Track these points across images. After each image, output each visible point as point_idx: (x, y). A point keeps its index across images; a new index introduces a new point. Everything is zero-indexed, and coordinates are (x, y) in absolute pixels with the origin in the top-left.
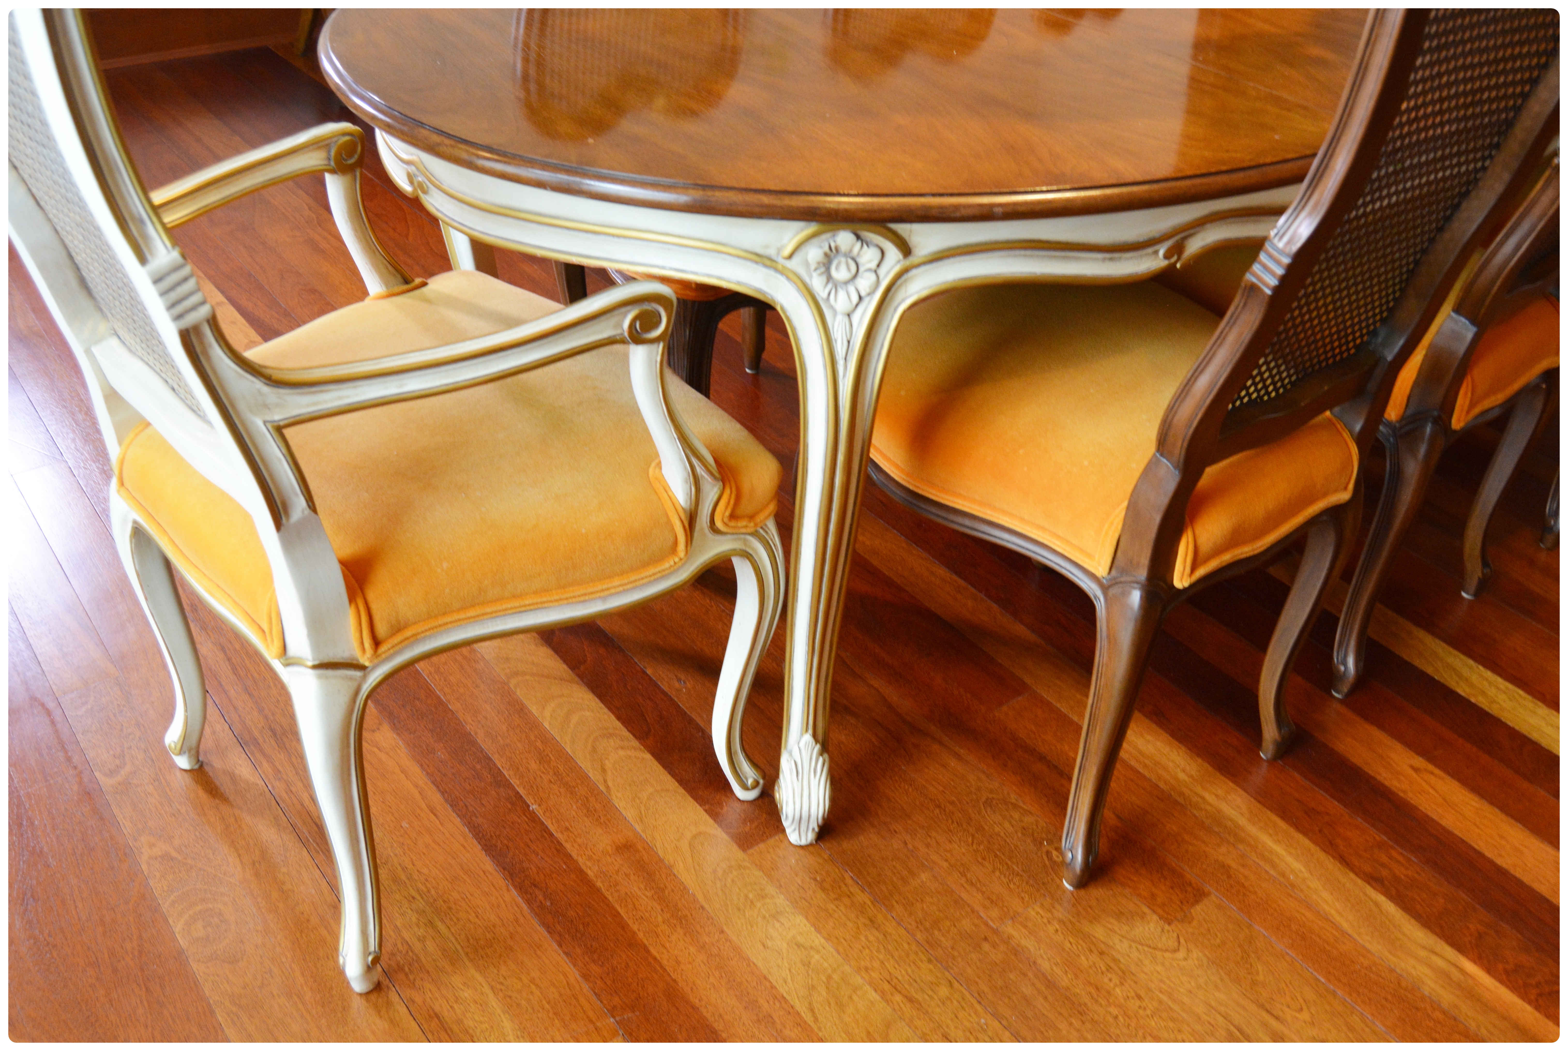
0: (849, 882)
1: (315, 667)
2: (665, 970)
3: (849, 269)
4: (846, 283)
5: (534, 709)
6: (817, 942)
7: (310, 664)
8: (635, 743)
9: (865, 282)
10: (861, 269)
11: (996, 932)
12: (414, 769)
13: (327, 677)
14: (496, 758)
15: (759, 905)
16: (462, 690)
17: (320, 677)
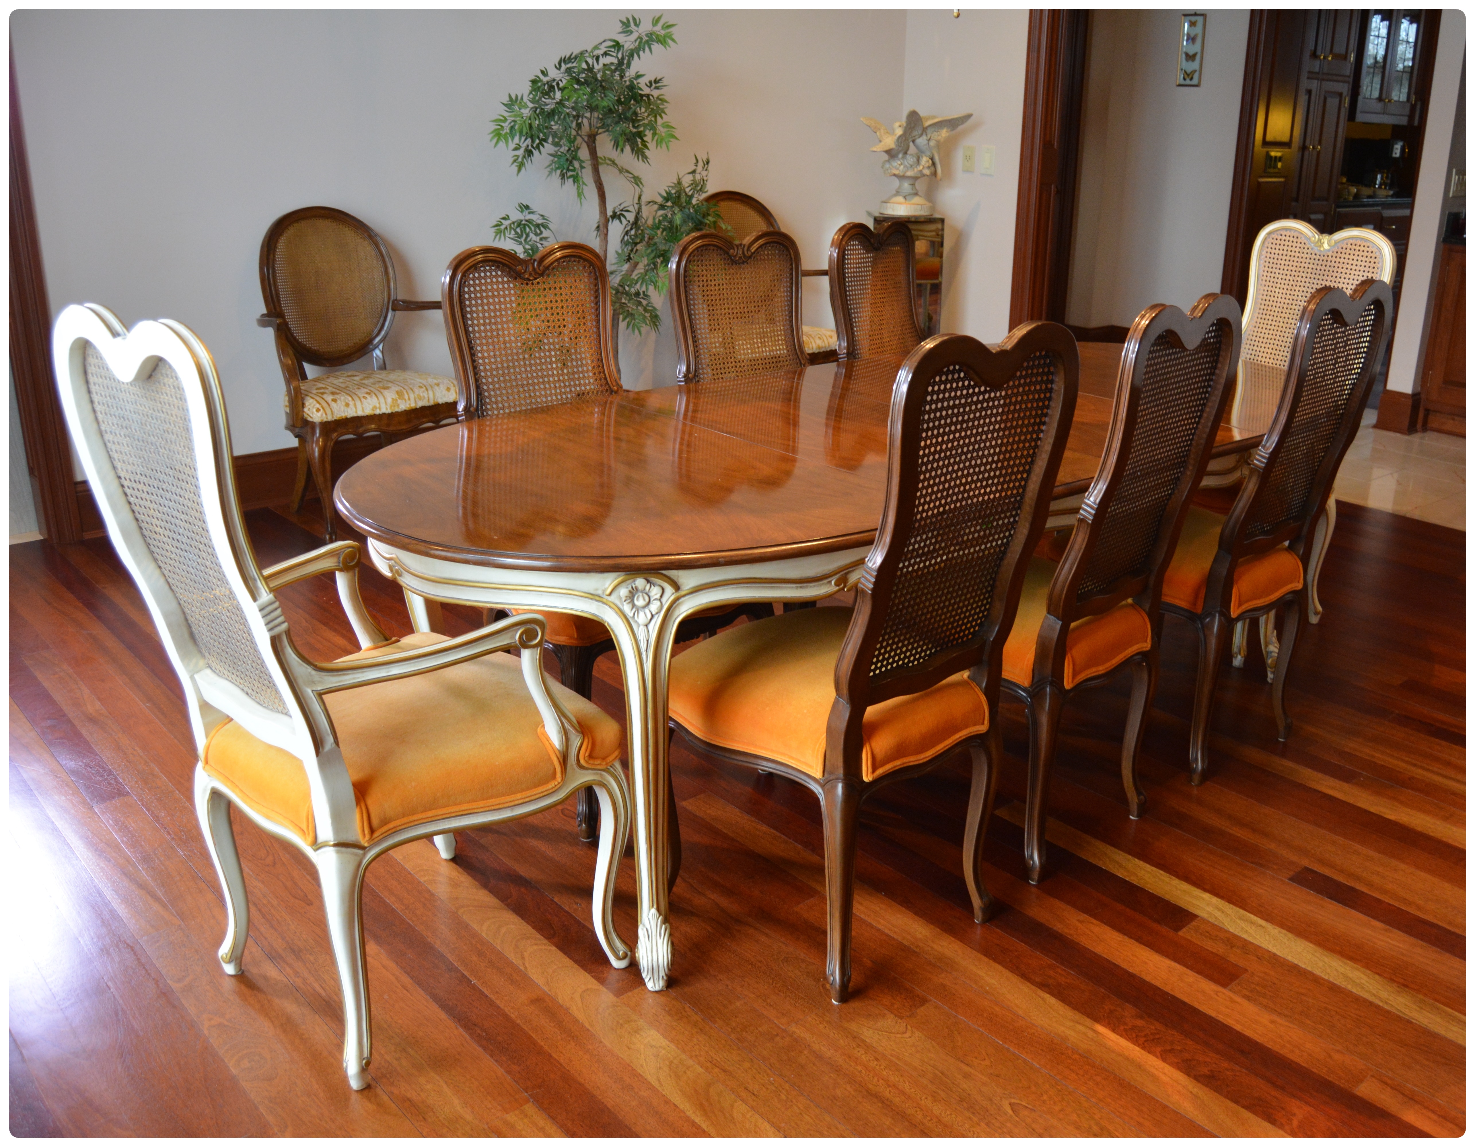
0: (687, 1009)
1: (335, 845)
2: (561, 1065)
3: (644, 599)
4: (644, 607)
5: (475, 926)
6: (664, 1044)
7: (332, 843)
8: (545, 941)
9: (654, 607)
10: (652, 599)
11: (784, 1031)
12: (392, 965)
13: (342, 853)
14: (449, 956)
15: (626, 1026)
16: (424, 918)
17: (338, 852)
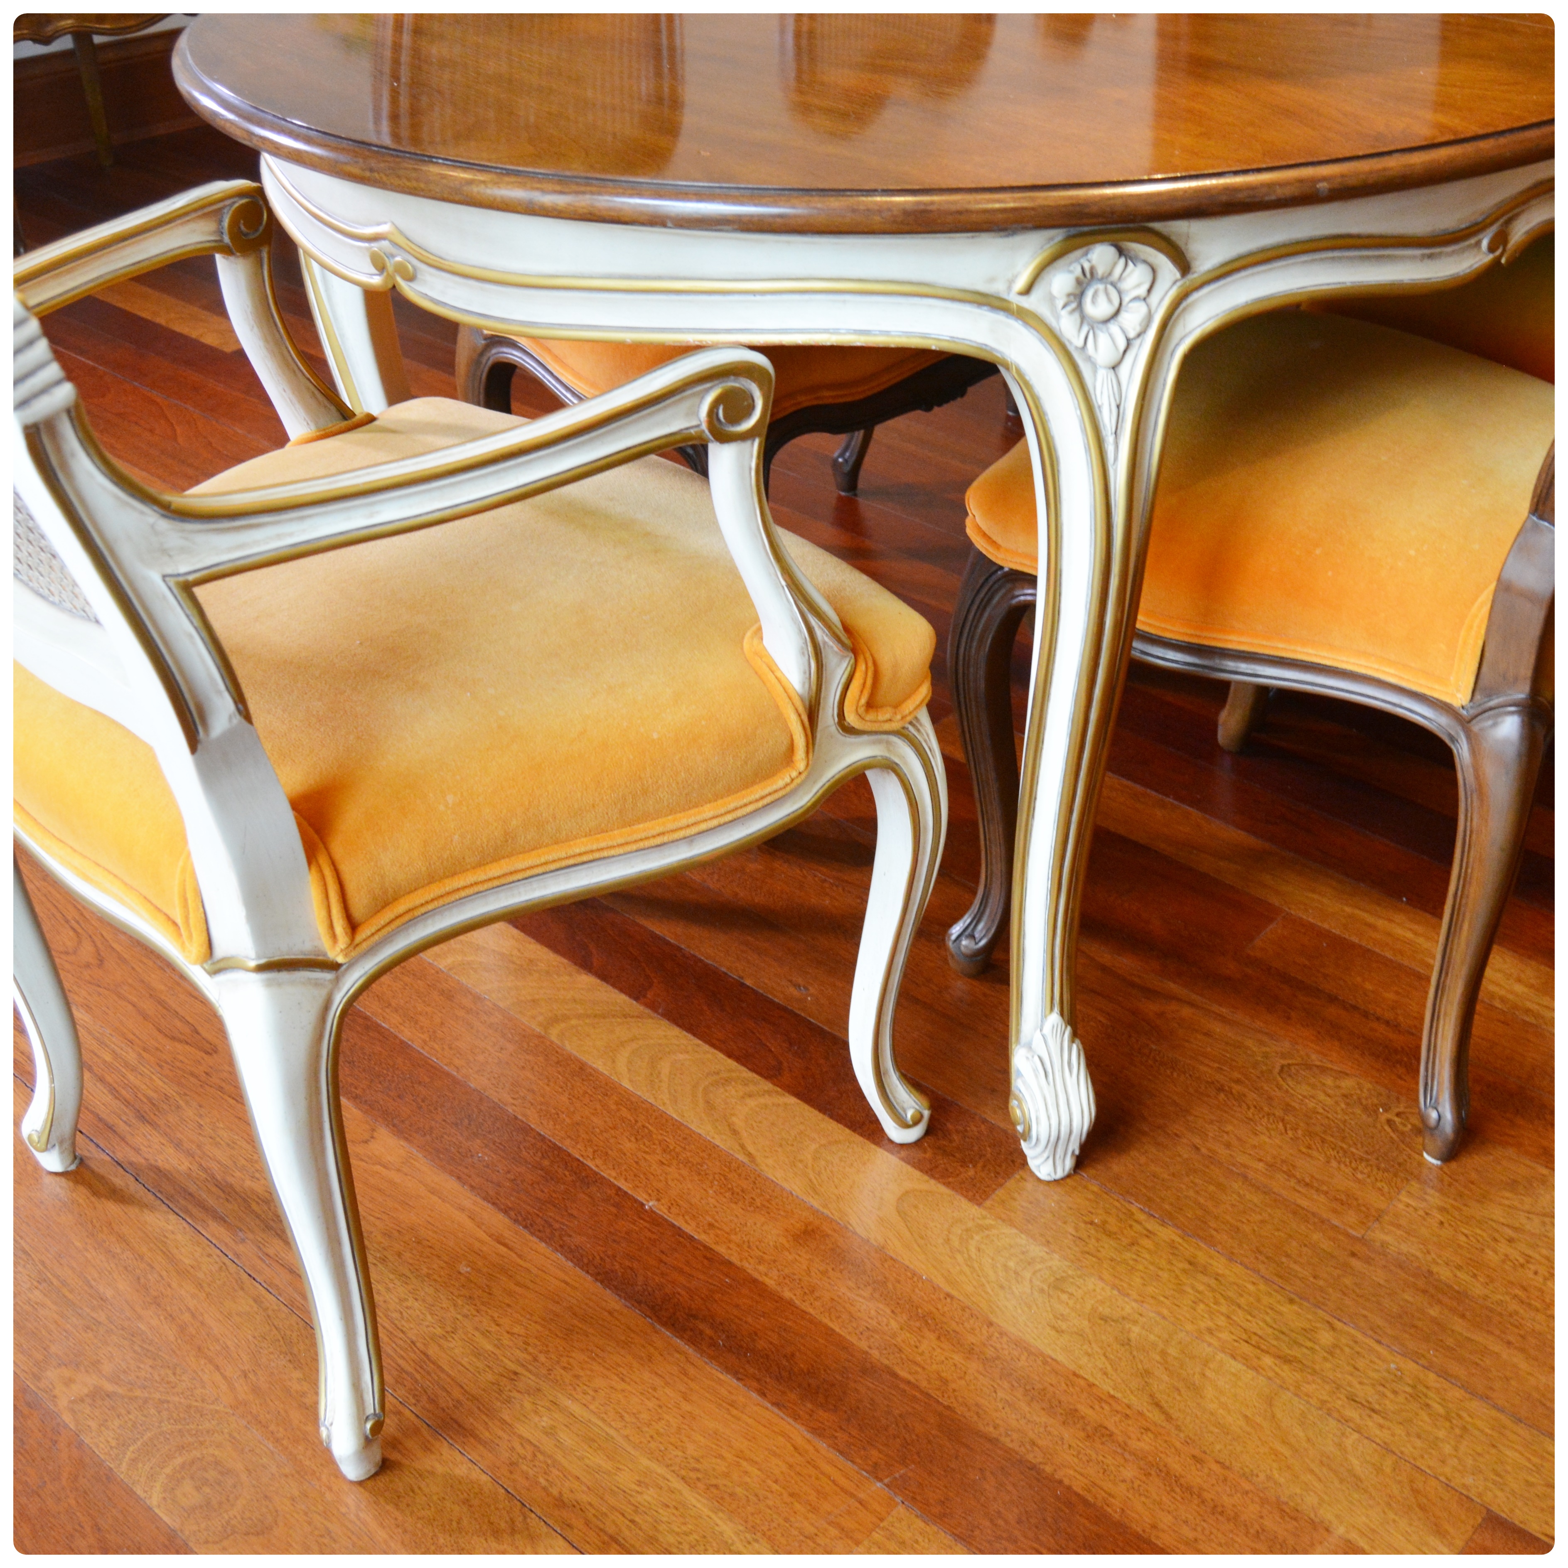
2: (928, 1395)
3: (1110, 300)
4: (1106, 321)
8: (766, 1085)
9: (1131, 319)
10: (1126, 299)
11: (1363, 1242)
15: (1027, 1275)
